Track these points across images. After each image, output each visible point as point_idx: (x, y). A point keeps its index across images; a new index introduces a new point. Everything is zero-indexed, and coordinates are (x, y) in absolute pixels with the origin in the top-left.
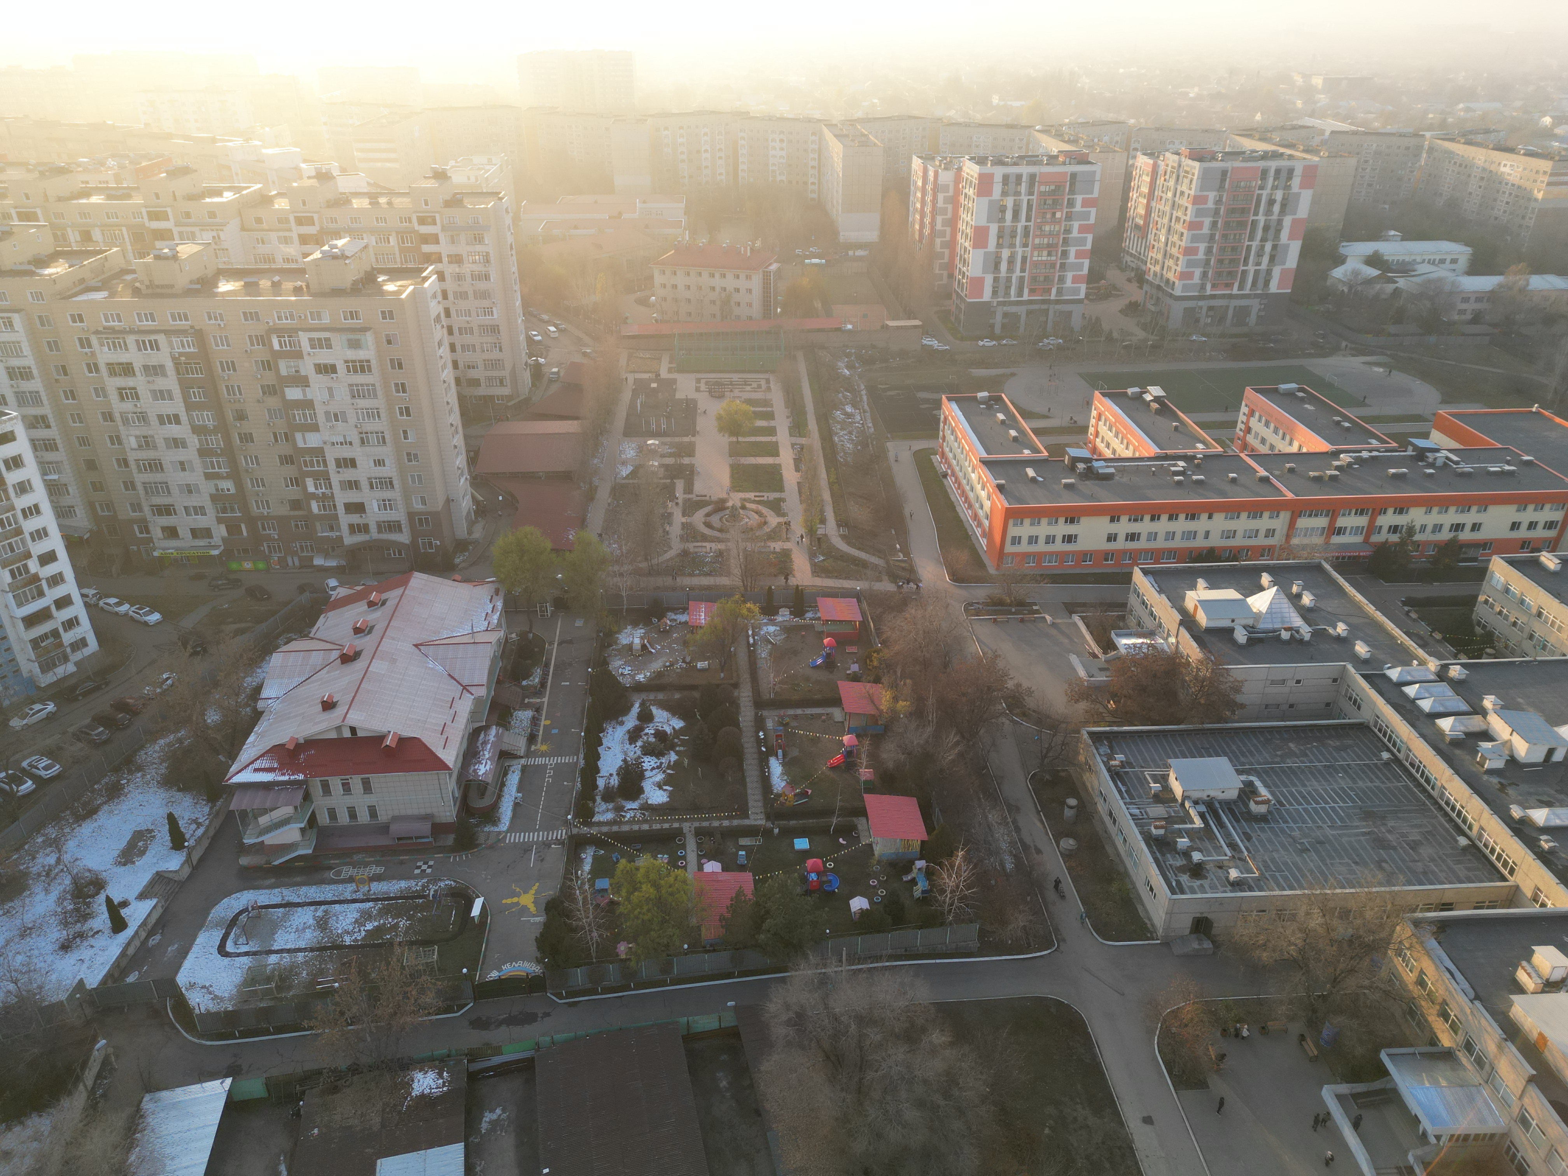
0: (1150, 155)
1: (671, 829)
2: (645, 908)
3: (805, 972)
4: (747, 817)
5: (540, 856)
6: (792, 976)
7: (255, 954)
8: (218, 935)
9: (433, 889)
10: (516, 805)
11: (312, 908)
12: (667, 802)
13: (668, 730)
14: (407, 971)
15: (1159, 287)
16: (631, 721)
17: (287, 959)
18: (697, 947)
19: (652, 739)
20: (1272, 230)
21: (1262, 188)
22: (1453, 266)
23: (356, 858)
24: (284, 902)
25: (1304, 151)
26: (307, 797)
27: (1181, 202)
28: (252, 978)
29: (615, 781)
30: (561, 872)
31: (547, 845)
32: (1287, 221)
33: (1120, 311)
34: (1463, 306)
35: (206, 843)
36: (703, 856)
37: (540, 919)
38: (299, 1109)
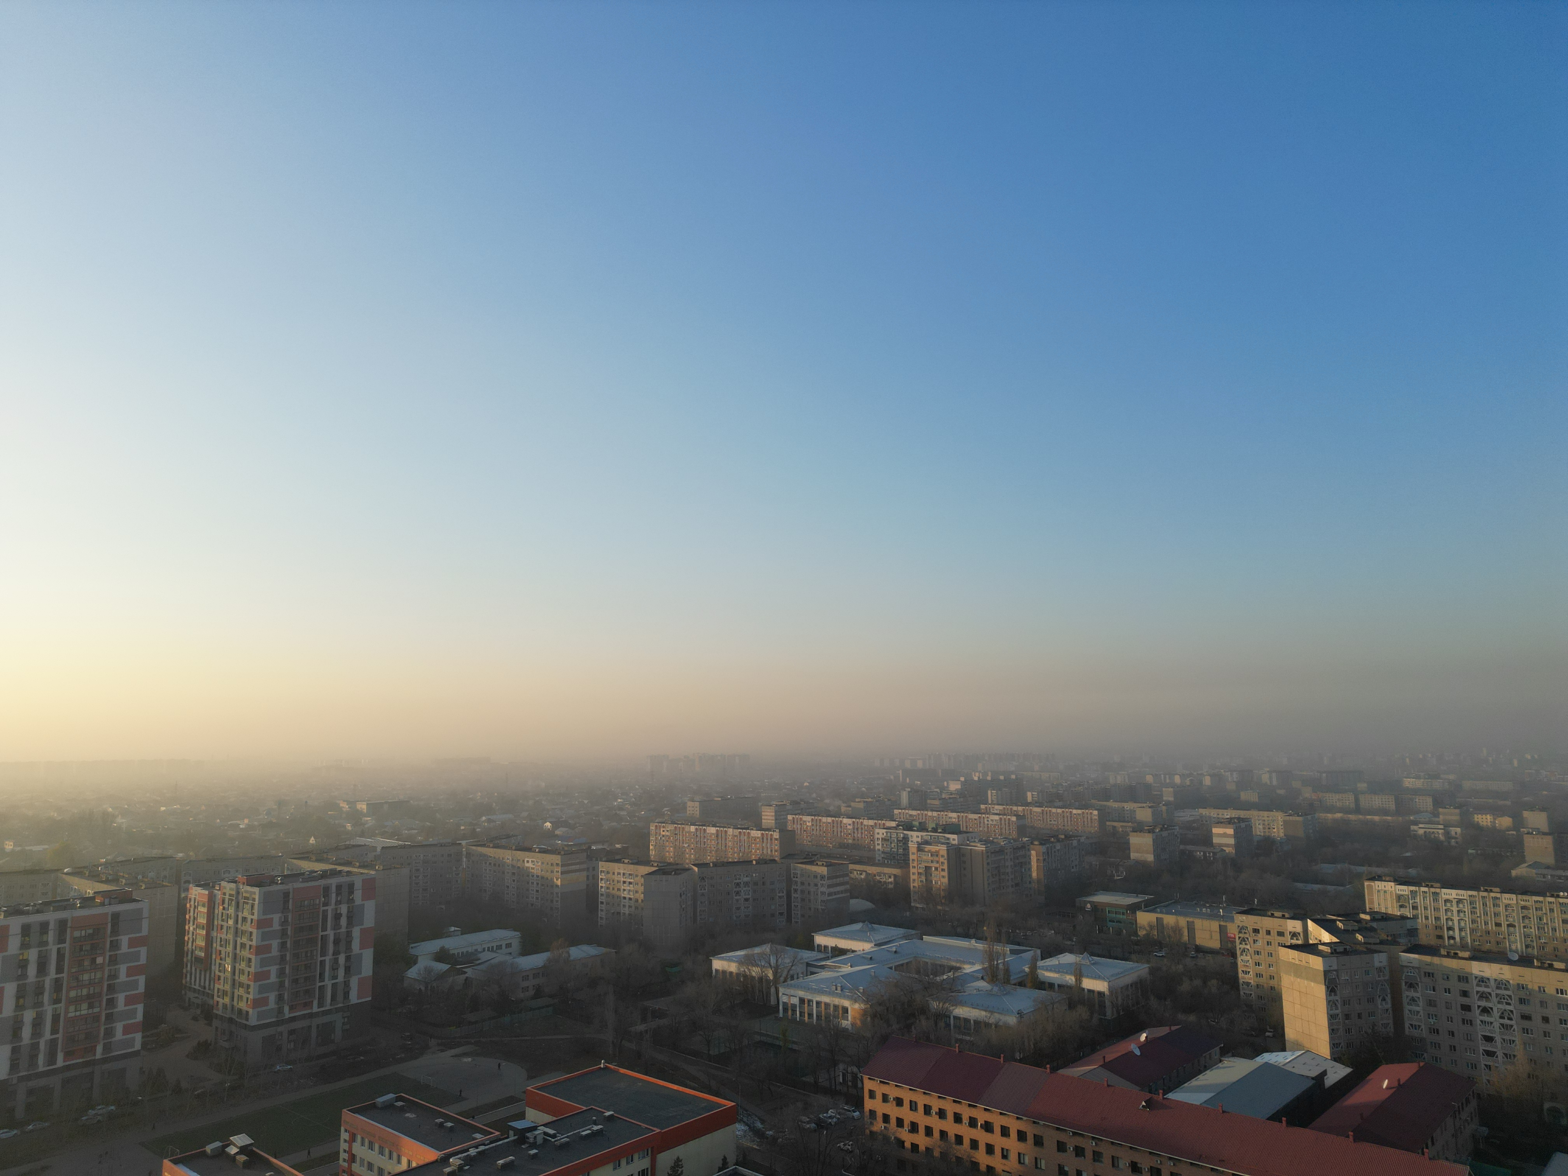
0: (204, 886)
15: (231, 1020)
20: (343, 942)
21: (326, 904)
22: (509, 950)
25: (360, 867)
27: (244, 928)
32: (356, 932)
33: (187, 1056)
34: (525, 984)
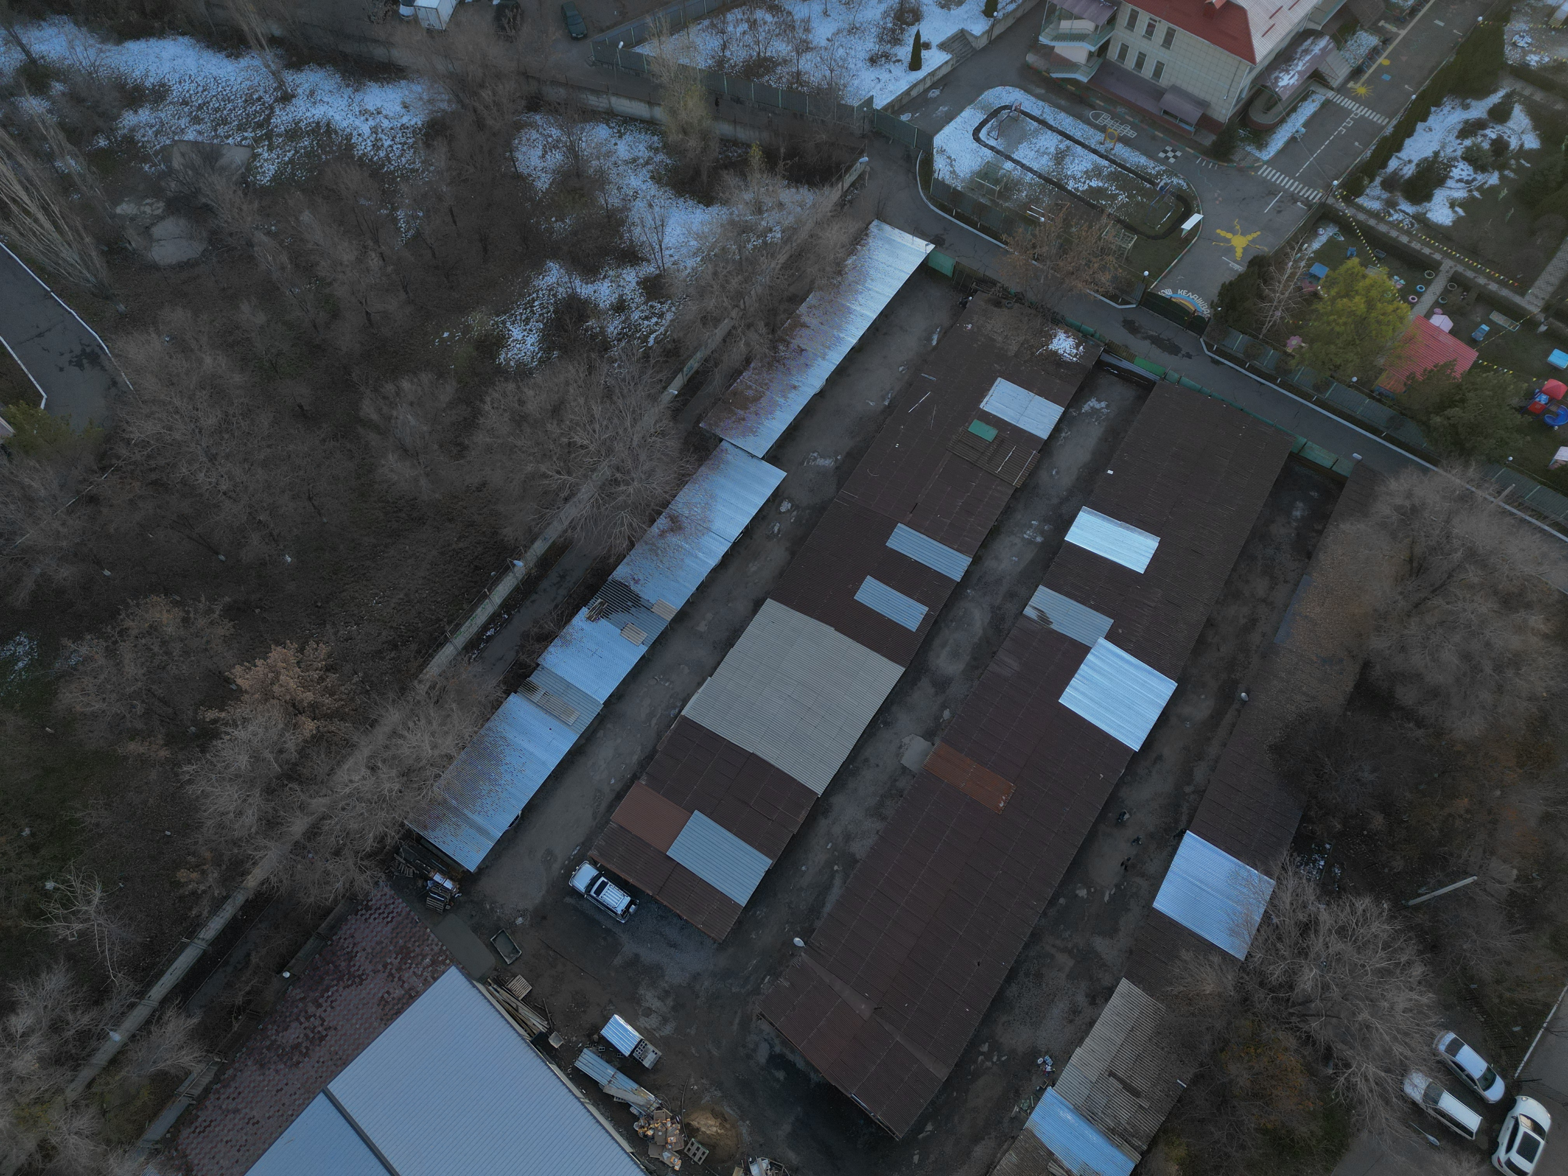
1: (1428, 257)
2: (1344, 319)
3: (1453, 478)
4: (1523, 294)
5: (1279, 207)
6: (1437, 473)
7: (998, 152)
8: (980, 117)
9: (1165, 180)
10: (1293, 140)
11: (1060, 137)
12: (1448, 227)
13: (1514, 144)
14: (1101, 244)
16: (1479, 110)
17: (1018, 172)
18: (1365, 387)
19: (1486, 145)
23: (1120, 110)
24: (1041, 118)
26: (1112, 21)
28: (987, 173)
29: (1409, 171)
30: (1288, 235)
31: (1294, 198)
35: (1010, 22)
36: (1442, 306)
37: (1239, 268)
38: (966, 303)
